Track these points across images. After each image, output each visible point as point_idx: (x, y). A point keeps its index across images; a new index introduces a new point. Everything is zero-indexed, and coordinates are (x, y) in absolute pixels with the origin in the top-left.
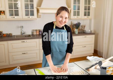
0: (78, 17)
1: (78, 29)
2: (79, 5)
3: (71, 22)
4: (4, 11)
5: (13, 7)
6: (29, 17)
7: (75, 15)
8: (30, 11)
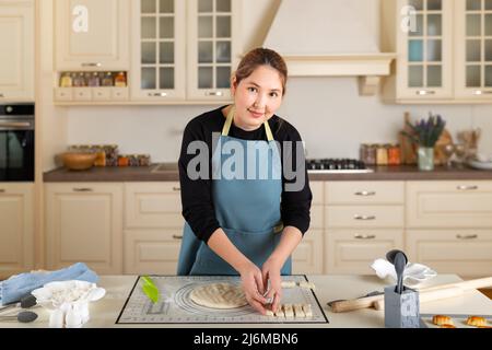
0: (433, 92)
1: (431, 150)
2: (438, 38)
3: (407, 114)
4: (125, 73)
5: (155, 56)
6: (213, 94)
7: (414, 83)
8: (218, 68)
